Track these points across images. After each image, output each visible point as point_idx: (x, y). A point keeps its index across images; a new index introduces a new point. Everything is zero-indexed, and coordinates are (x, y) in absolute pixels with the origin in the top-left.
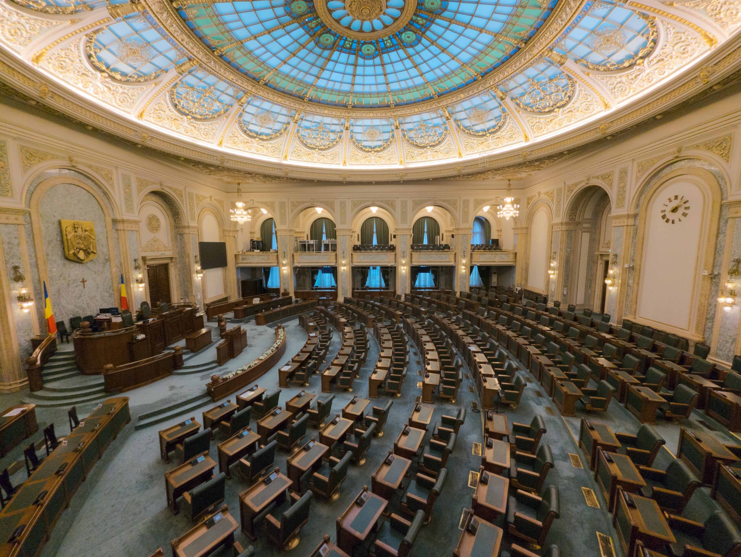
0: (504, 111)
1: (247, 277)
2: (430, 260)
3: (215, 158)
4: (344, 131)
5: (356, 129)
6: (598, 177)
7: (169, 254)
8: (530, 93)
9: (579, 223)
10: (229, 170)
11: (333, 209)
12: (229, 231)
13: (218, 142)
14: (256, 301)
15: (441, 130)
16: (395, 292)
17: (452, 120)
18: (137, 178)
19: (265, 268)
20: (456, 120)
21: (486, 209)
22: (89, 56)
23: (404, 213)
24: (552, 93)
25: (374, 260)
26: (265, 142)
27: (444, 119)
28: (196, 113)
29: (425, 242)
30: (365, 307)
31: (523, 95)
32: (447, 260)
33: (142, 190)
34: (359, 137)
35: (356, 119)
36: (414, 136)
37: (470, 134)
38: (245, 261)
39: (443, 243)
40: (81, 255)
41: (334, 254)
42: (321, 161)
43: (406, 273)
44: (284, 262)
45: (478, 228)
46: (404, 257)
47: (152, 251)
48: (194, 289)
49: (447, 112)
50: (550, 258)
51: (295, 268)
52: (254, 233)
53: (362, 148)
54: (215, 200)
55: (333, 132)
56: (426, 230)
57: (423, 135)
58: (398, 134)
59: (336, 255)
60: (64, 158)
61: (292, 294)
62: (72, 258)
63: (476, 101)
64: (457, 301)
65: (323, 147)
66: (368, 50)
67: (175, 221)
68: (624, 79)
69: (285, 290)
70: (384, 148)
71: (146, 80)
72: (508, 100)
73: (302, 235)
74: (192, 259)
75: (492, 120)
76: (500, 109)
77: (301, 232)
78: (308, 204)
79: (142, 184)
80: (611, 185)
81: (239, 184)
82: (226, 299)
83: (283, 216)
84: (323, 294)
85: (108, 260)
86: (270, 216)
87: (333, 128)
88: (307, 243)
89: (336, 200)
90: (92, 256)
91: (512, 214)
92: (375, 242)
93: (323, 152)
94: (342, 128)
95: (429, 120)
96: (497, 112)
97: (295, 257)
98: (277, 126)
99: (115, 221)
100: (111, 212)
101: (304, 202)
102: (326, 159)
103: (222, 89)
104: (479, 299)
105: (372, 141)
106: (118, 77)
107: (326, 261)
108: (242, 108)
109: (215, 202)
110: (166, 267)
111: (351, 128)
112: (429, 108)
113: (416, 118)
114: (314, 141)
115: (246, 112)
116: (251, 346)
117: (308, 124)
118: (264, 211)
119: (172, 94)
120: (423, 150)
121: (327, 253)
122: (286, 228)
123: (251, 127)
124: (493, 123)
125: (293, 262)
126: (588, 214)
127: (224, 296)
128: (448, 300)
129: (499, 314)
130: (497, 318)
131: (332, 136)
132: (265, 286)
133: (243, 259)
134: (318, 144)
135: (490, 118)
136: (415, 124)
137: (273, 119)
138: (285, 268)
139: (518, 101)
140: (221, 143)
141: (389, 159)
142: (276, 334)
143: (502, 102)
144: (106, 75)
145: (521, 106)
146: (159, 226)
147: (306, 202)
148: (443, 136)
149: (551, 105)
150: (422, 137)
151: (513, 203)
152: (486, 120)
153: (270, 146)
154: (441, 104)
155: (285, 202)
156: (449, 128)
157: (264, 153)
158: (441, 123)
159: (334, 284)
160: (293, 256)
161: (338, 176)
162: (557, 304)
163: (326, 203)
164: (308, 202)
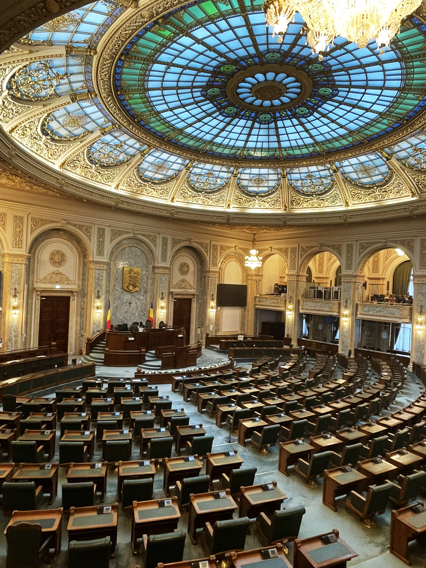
3: (223, 218)
4: (334, 174)
5: (346, 170)
7: (192, 291)
11: (340, 253)
13: (227, 206)
18: (173, 239)
22: (141, 177)
23: (424, 256)
28: (207, 189)
33: (175, 246)
34: (353, 176)
35: (340, 161)
38: (260, 303)
40: (131, 288)
41: (336, 302)
42: (322, 205)
44: (290, 307)
46: (421, 313)
47: (179, 288)
48: (207, 321)
51: (298, 314)
53: (361, 186)
54: (240, 248)
58: (393, 164)
59: (339, 303)
60: (131, 232)
62: (126, 288)
65: (319, 193)
66: (302, 111)
67: (202, 267)
69: (288, 336)
70: (386, 181)
71: (171, 179)
74: (209, 298)
78: (317, 249)
79: (175, 242)
81: (254, 234)
83: (293, 261)
85: (146, 292)
87: (322, 173)
88: (316, 290)
89: (342, 243)
90: (137, 289)
93: (322, 197)
94: (331, 172)
98: (272, 184)
99: (154, 268)
100: (153, 262)
101: (312, 247)
102: (326, 203)
103: (219, 170)
105: (371, 177)
106: (157, 182)
107: (327, 309)
108: (236, 178)
109: (239, 250)
110: (189, 301)
111: (340, 170)
114: (309, 189)
115: (242, 179)
117: (298, 176)
119: (188, 182)
122: (294, 273)
123: (250, 189)
125: (298, 308)
131: (325, 181)
136: (408, 151)
137: (264, 179)
138: (290, 313)
140: (229, 206)
141: (398, 192)
144: (150, 183)
146: (188, 271)
147: (314, 247)
153: (270, 200)
155: (296, 248)
157: (267, 207)
160: (299, 301)
161: (338, 218)
163: (333, 247)
164: (316, 246)
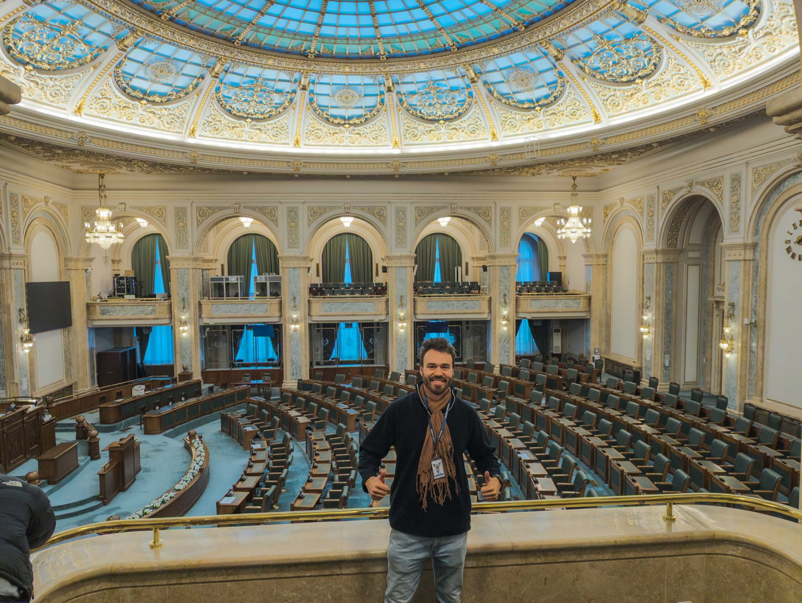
0: (561, 75)
1: (106, 346)
2: (446, 311)
3: (69, 136)
4: (299, 92)
5: (319, 89)
6: (703, 184)
8: (598, 53)
9: (681, 251)
10: (90, 154)
11: (275, 221)
12: (77, 260)
13: (74, 108)
14: (139, 391)
15: (463, 97)
16: (387, 368)
17: (480, 84)
19: (140, 330)
20: (485, 83)
21: (539, 222)
23: (401, 229)
24: (630, 57)
25: (350, 312)
26: (158, 107)
27: (468, 82)
28: (42, 62)
29: (437, 278)
30: (339, 396)
31: (588, 55)
32: (477, 310)
34: (323, 101)
35: (320, 74)
36: (418, 104)
37: (509, 104)
38: (107, 316)
39: (469, 279)
41: (276, 301)
42: (255, 139)
43: (406, 333)
44: (183, 317)
45: (526, 252)
46: (402, 305)
49: (471, 71)
50: (643, 307)
51: (203, 328)
52: (119, 261)
53: (328, 119)
54: (53, 203)
55: (279, 92)
56: (437, 256)
57: (433, 102)
58: (391, 99)
59: (281, 303)
61: (197, 376)
63: (518, 58)
64: (496, 382)
65: (261, 116)
68: (725, 51)
69: (185, 369)
70: (366, 120)
72: (566, 60)
73: (212, 265)
74: (14, 316)
75: (543, 86)
76: (555, 72)
77: (210, 261)
78: (230, 212)
80: (721, 197)
81: (102, 176)
82: (69, 389)
83: (181, 232)
84: (256, 375)
86: (154, 230)
87: (280, 86)
88: (224, 282)
89: (279, 206)
91: (580, 233)
92: (348, 279)
93: (260, 125)
94: (295, 86)
95: (443, 80)
96: (550, 77)
97: (204, 307)
98: (181, 81)
101: (221, 209)
102: (264, 136)
104: (533, 377)
105: (347, 108)
107: (261, 314)
108: (125, 54)
109: (53, 207)
111: (311, 87)
112: (443, 64)
113: (421, 77)
114: (245, 106)
115: (130, 59)
116: (147, 470)
117: (236, 79)
118: (143, 222)
119: (6, 32)
120: (432, 126)
121: (261, 300)
122: (188, 254)
123: (135, 82)
124: (545, 91)
125: (200, 317)
126: (695, 238)
127: (66, 384)
128: (480, 380)
129: (564, 401)
130: (561, 410)
131: (277, 98)
132: (139, 361)
133: (103, 313)
134: (251, 111)
135: (540, 83)
136: (420, 85)
137: (175, 71)
138: (186, 328)
139: (582, 64)
140: (79, 109)
141: (376, 138)
142: (188, 448)
143: (556, 64)
145: (587, 71)
147: (225, 208)
148: (466, 106)
149: (630, 73)
150: (430, 105)
151: (581, 215)
152: (535, 86)
153: (166, 113)
154: (463, 60)
155: (185, 209)
156: (474, 94)
157: (155, 125)
158: (463, 85)
159: (272, 354)
160: (200, 305)
161: (285, 164)
162: (654, 383)
163: (262, 210)
164: (229, 208)
